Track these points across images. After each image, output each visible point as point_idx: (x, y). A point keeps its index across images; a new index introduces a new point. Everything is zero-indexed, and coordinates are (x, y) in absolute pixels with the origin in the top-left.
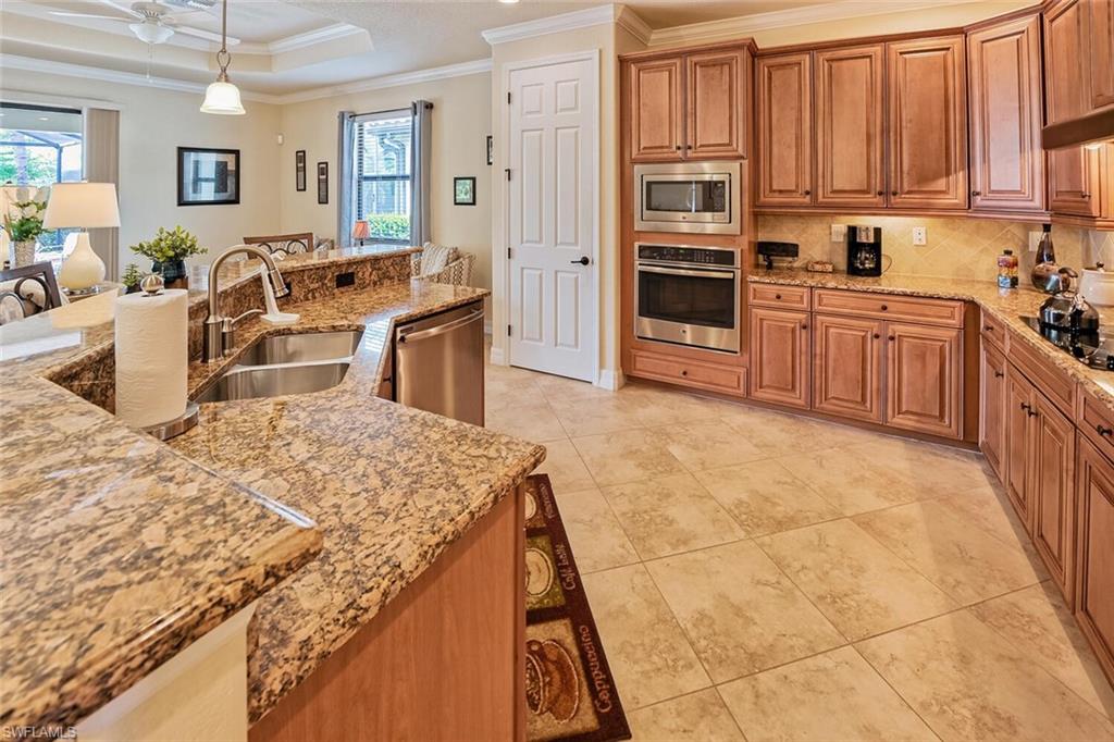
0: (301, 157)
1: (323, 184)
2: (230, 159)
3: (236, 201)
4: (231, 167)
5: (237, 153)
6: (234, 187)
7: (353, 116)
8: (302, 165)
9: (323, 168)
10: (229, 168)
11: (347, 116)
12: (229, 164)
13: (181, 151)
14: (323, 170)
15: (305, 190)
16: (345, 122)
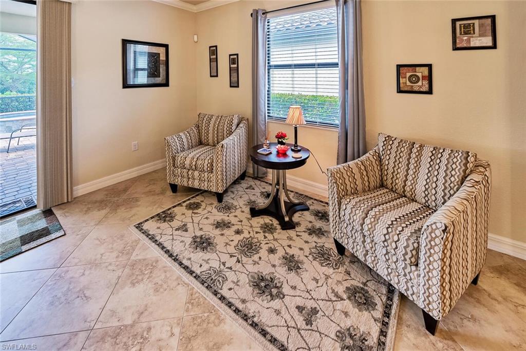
0: (213, 51)
1: (234, 70)
2: (161, 51)
3: (166, 84)
4: (163, 57)
5: (166, 46)
6: (165, 73)
7: (265, 13)
8: (215, 57)
9: (234, 59)
10: (161, 59)
11: (260, 13)
12: (161, 55)
13: (125, 42)
14: (234, 60)
15: (217, 76)
16: (259, 18)
